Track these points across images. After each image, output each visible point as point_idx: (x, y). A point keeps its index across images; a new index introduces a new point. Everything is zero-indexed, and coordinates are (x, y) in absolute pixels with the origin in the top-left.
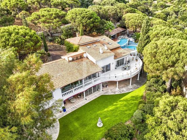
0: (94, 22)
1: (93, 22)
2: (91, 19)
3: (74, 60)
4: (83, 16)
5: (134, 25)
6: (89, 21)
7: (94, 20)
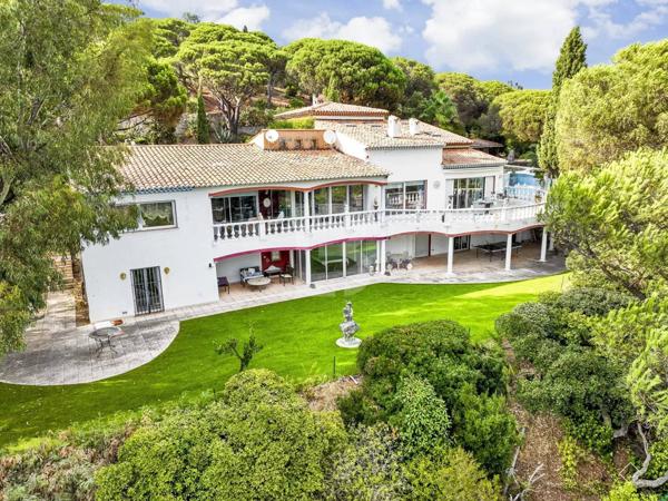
0: (383, 78)
1: (377, 78)
2: (373, 69)
3: (287, 149)
4: (345, 55)
5: (535, 121)
6: (364, 70)
7: (382, 73)
